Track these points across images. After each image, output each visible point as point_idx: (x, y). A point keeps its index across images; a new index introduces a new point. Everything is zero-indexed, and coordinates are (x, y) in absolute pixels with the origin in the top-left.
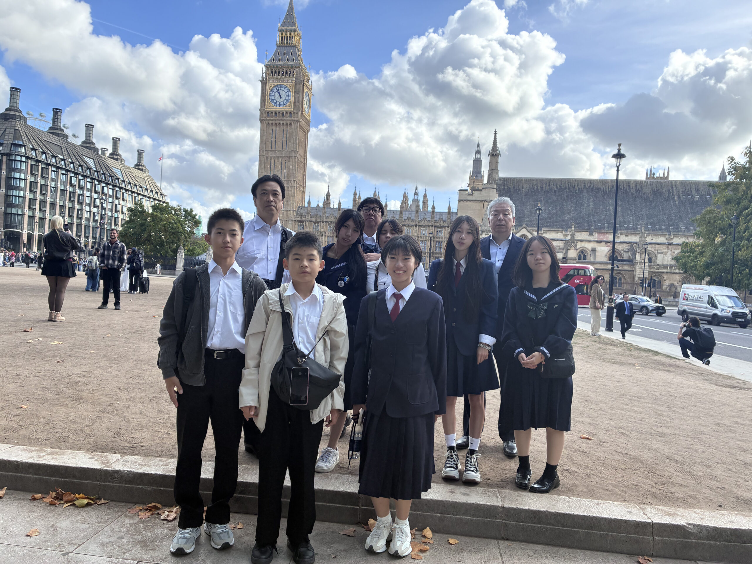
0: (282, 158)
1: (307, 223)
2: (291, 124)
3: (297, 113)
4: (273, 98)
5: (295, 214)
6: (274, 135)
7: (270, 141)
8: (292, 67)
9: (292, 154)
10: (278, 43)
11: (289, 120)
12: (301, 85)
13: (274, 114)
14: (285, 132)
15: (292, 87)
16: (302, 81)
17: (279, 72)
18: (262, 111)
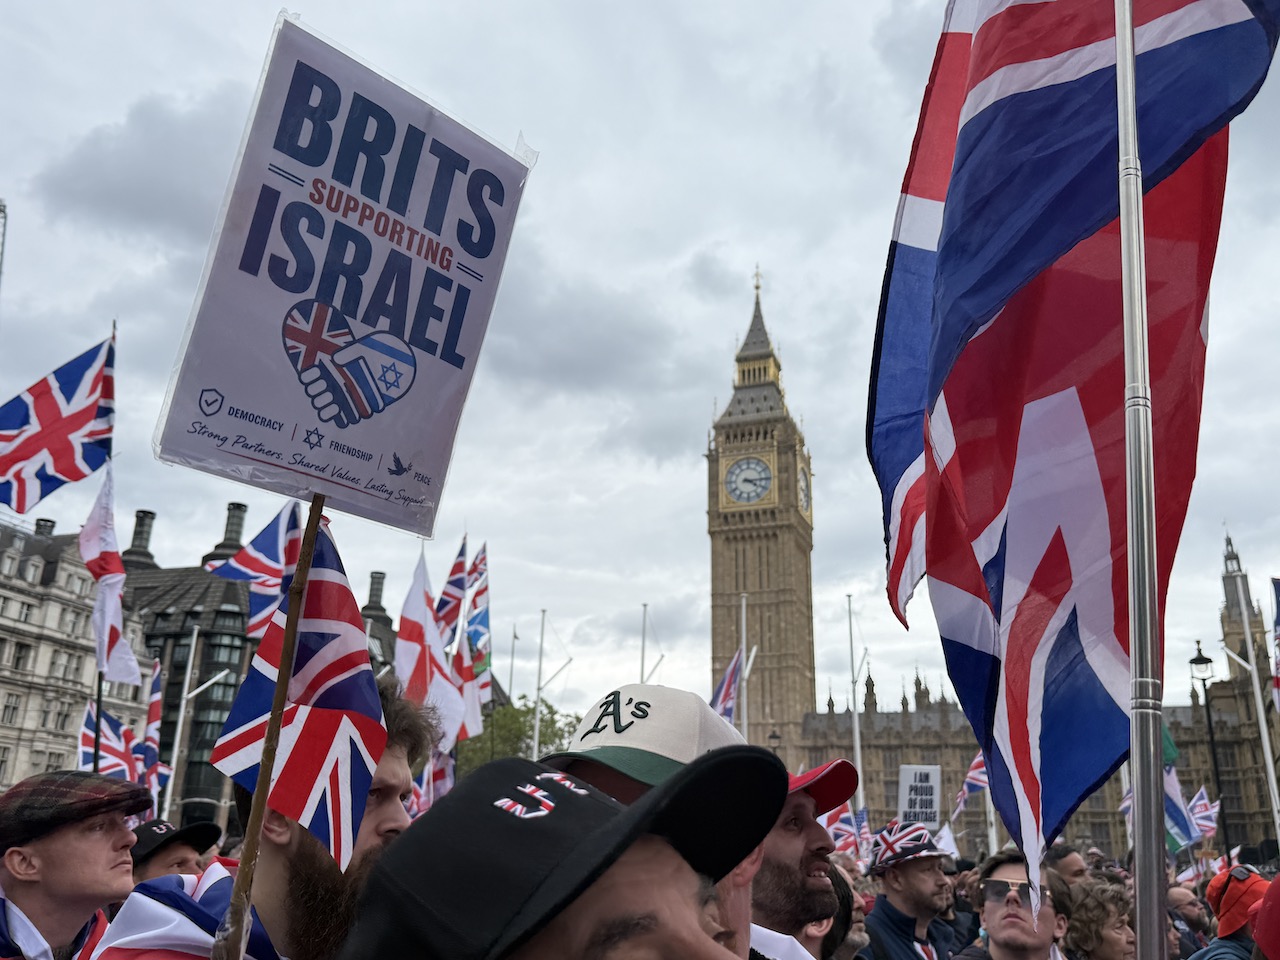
0: (761, 606)
1: (830, 751)
2: (775, 535)
3: (788, 511)
4: (734, 486)
5: (800, 730)
6: (741, 562)
7: (734, 574)
8: (768, 421)
9: (782, 598)
10: (737, 383)
11: (769, 527)
12: (790, 454)
13: (737, 518)
14: (764, 553)
15: (772, 460)
16: (792, 447)
17: (743, 436)
18: (713, 514)
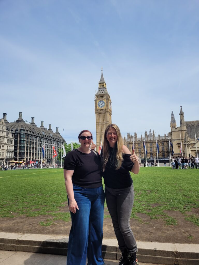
4: (99, 105)
6: (100, 117)
8: (104, 94)
9: (107, 123)
10: (99, 87)
11: (105, 112)
13: (100, 110)
14: (104, 116)
15: (105, 101)
16: (108, 99)
17: (100, 97)
18: (96, 110)
